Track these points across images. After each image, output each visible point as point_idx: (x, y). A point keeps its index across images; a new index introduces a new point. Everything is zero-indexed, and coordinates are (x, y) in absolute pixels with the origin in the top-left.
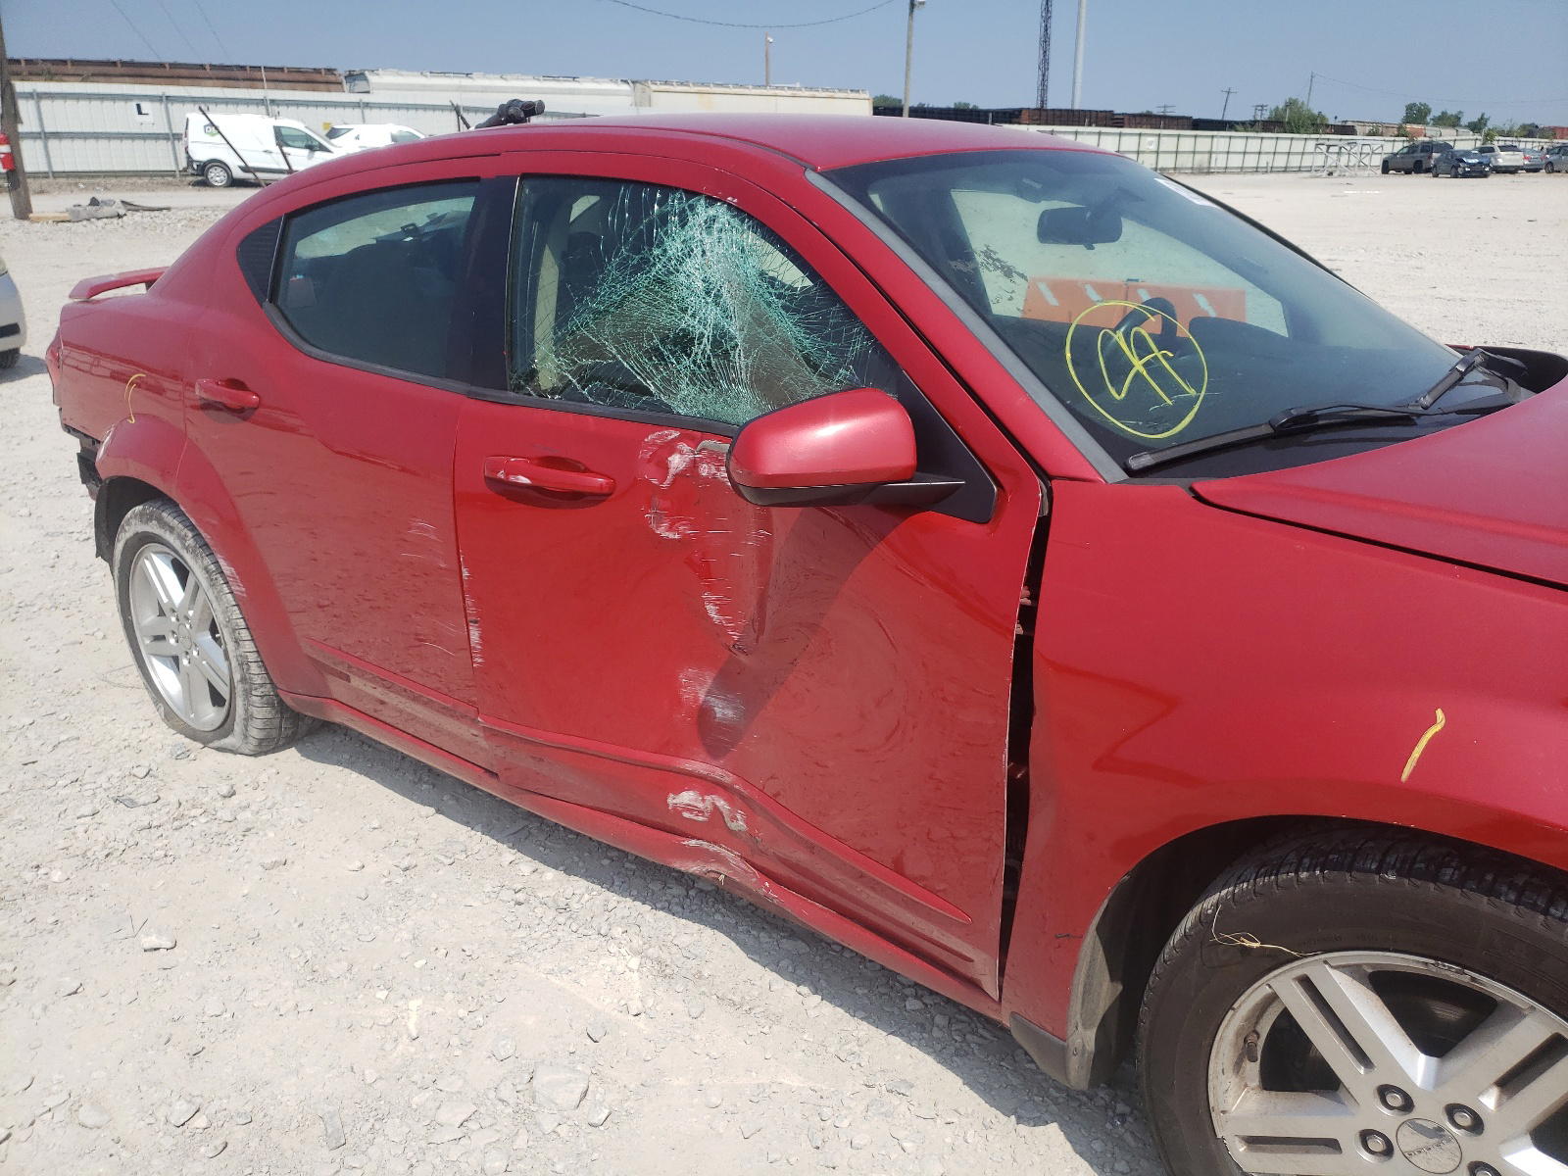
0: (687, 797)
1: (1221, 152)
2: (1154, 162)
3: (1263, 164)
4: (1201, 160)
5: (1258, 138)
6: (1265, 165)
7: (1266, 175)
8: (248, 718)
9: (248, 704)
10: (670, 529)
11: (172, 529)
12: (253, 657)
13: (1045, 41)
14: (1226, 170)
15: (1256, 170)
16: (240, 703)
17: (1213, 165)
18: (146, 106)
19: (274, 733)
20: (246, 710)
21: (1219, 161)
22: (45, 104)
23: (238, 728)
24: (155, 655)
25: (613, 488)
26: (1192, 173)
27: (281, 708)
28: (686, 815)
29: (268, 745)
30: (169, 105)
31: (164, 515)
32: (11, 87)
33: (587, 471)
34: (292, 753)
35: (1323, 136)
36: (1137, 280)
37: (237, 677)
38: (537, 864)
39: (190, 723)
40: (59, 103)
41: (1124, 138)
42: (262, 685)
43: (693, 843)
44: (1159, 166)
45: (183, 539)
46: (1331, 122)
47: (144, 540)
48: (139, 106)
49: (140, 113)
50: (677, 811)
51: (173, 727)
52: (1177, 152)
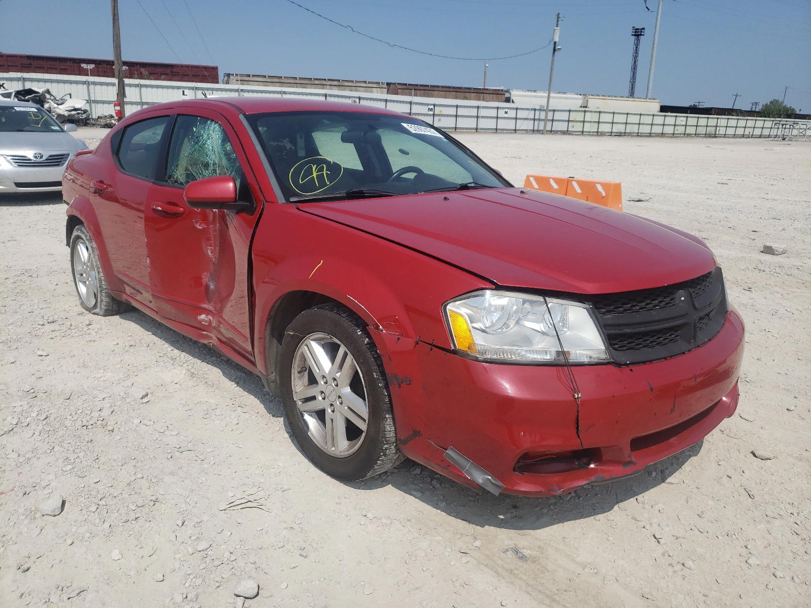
0: (203, 317)
1: (722, 127)
2: (684, 130)
3: (747, 133)
4: (711, 130)
5: (745, 119)
6: (748, 134)
7: (748, 139)
8: (102, 301)
9: (101, 295)
10: (199, 225)
11: (84, 233)
12: (103, 278)
13: (634, 68)
14: (725, 136)
15: (743, 136)
16: (99, 294)
17: (717, 133)
18: (186, 92)
19: (111, 308)
20: (101, 298)
21: (722, 131)
22: (143, 89)
23: (99, 305)
24: (80, 281)
25: (185, 211)
26: (705, 137)
27: (113, 299)
28: (203, 323)
29: (108, 313)
30: (197, 91)
31: (83, 228)
32: (123, 82)
33: (178, 206)
34: (118, 317)
35: (784, 119)
36: (573, 178)
37: (98, 286)
38: (172, 348)
39: (87, 305)
40: (149, 89)
41: (667, 118)
42: (105, 289)
43: (205, 333)
44: (686, 132)
45: (86, 236)
46: (798, 112)
47: (78, 237)
48: (183, 92)
49: (184, 94)
50: (200, 322)
51: (83, 307)
52: (697, 126)
